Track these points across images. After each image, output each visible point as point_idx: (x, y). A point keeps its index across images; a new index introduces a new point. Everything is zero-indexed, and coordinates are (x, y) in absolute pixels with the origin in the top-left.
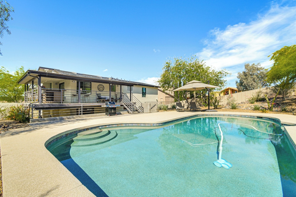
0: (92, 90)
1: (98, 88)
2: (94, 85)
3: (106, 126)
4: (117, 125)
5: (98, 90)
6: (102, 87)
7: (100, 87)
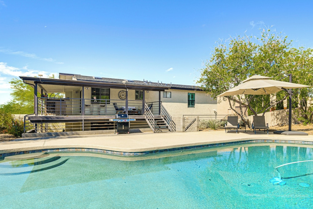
0: (110, 99)
1: (119, 95)
2: (114, 92)
3: (58, 149)
4: (75, 149)
5: (119, 99)
6: (124, 94)
7: (122, 94)
